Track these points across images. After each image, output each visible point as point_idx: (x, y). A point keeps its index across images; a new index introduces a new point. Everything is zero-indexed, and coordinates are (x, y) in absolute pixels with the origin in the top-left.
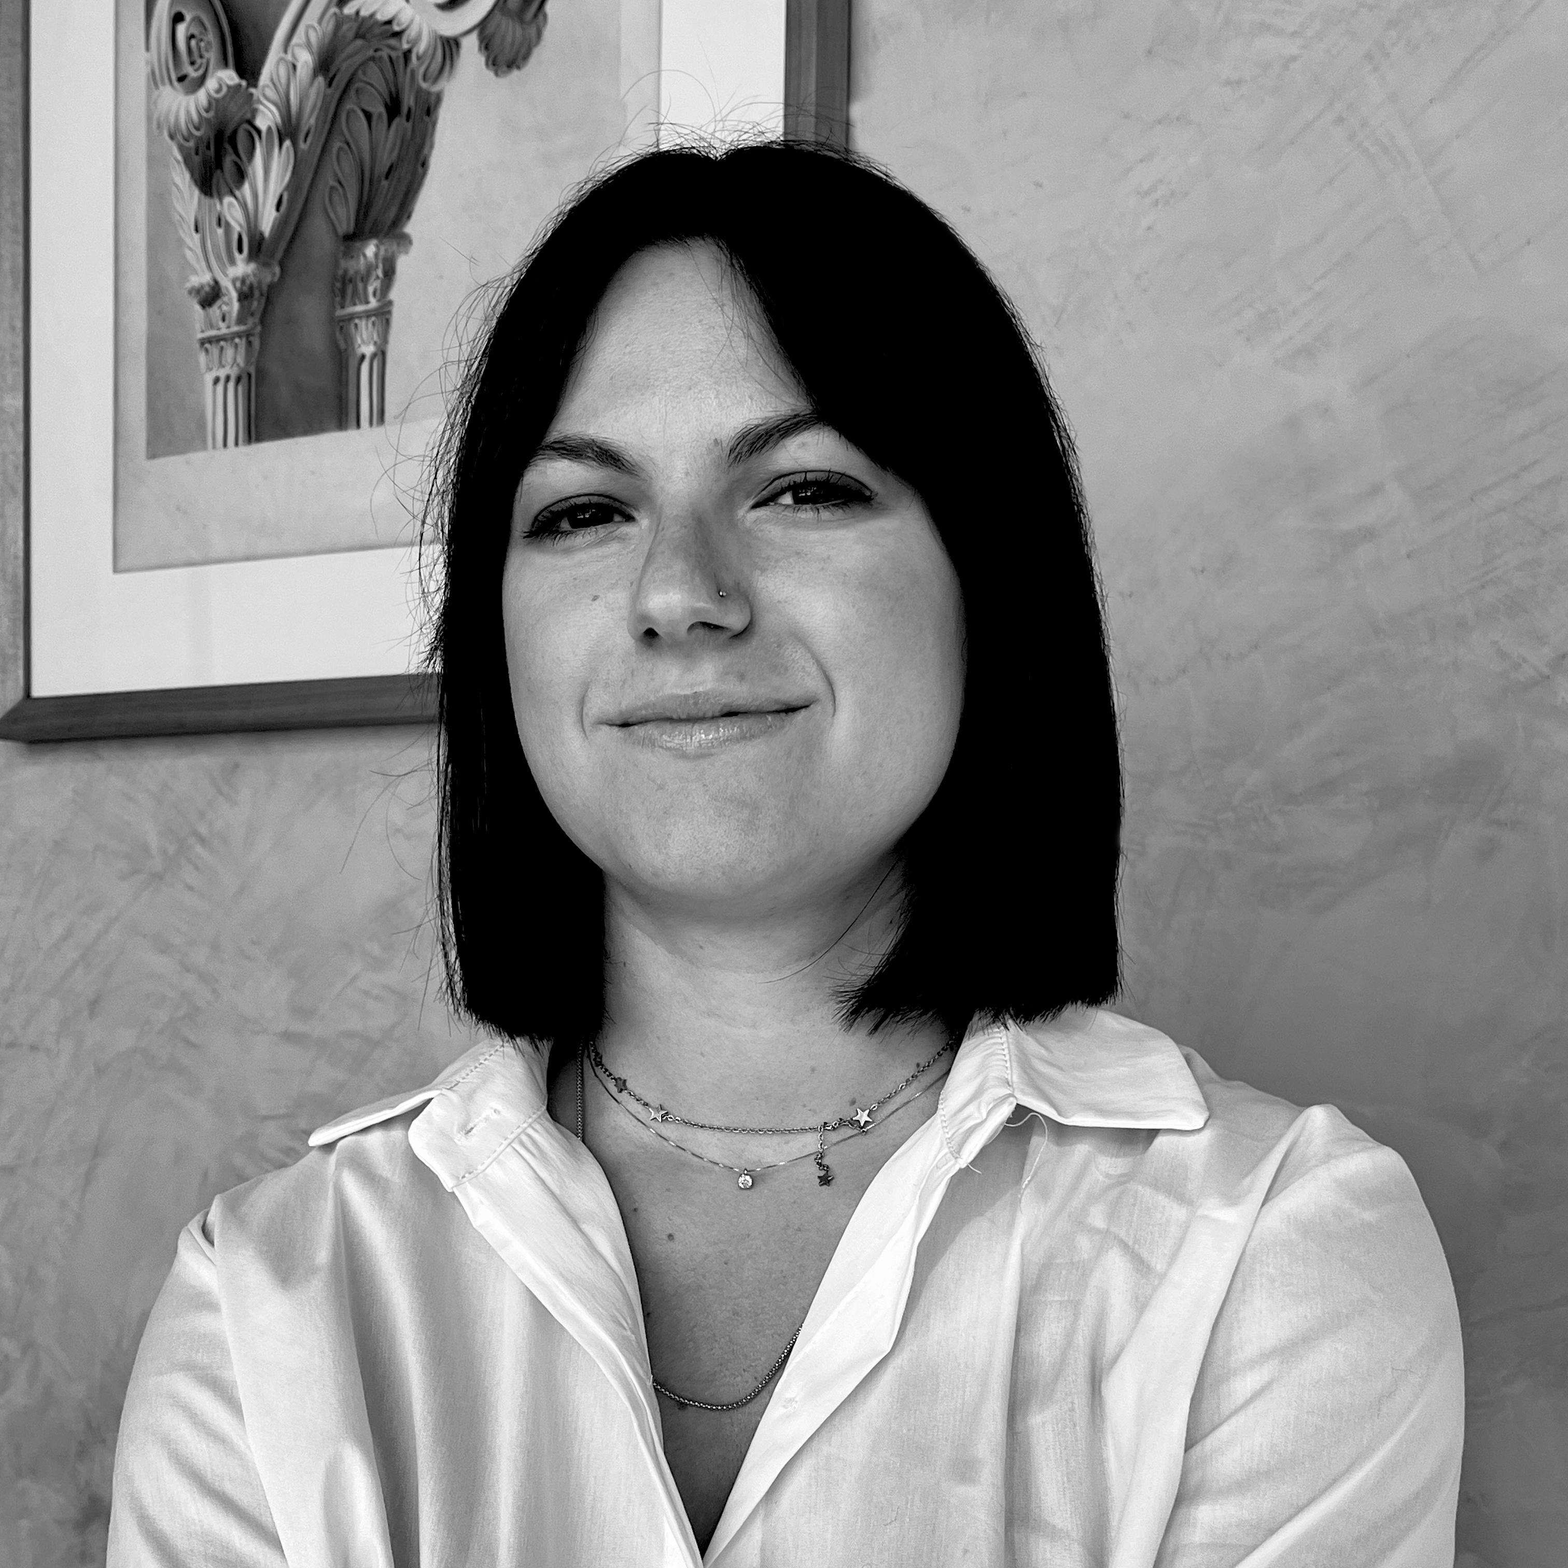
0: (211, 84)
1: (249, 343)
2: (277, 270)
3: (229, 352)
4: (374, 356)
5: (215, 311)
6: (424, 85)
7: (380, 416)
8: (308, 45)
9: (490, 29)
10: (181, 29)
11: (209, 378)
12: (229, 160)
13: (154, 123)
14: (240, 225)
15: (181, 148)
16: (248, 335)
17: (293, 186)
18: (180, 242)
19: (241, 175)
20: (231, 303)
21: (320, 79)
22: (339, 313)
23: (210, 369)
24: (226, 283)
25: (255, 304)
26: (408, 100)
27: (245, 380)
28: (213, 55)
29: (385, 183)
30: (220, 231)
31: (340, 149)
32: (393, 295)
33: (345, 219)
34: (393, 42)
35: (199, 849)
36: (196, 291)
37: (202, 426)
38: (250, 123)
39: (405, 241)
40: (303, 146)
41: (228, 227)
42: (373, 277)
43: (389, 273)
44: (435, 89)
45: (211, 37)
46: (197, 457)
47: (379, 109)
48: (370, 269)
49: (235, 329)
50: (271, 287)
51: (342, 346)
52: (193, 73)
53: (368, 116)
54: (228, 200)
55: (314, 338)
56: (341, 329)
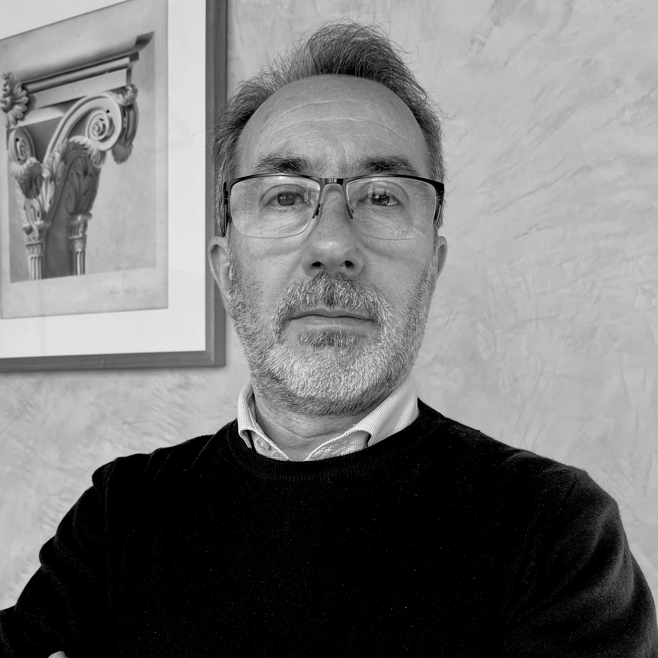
0: (28, 162)
1: (42, 247)
2: (50, 223)
3: (36, 250)
4: (81, 252)
5: (31, 236)
6: (96, 166)
7: (83, 271)
8: (58, 151)
9: (115, 149)
10: (18, 144)
11: (29, 257)
12: (34, 187)
13: (11, 174)
14: (38, 208)
15: (19, 182)
16: (41, 244)
17: (55, 196)
18: (19, 213)
19: (38, 192)
20: (36, 233)
21: (63, 163)
22: (70, 238)
23: (30, 254)
24: (34, 227)
25: (44, 234)
26: (90, 171)
27: (41, 258)
28: (28, 153)
29: (84, 197)
30: (32, 210)
31: (69, 185)
32: (87, 233)
33: (71, 206)
34: (85, 151)
35: (30, 409)
36: (25, 229)
37: (27, 272)
38: (41, 175)
39: (90, 215)
40: (58, 184)
41: (34, 209)
42: (80, 227)
43: (85, 226)
44: (99, 167)
45: (28, 147)
46: (26, 283)
47: (81, 173)
48: (79, 224)
49: (38, 242)
50: (49, 229)
51: (71, 248)
52: (22, 158)
53: (78, 175)
54: (34, 200)
55: (62, 246)
56: (71, 243)
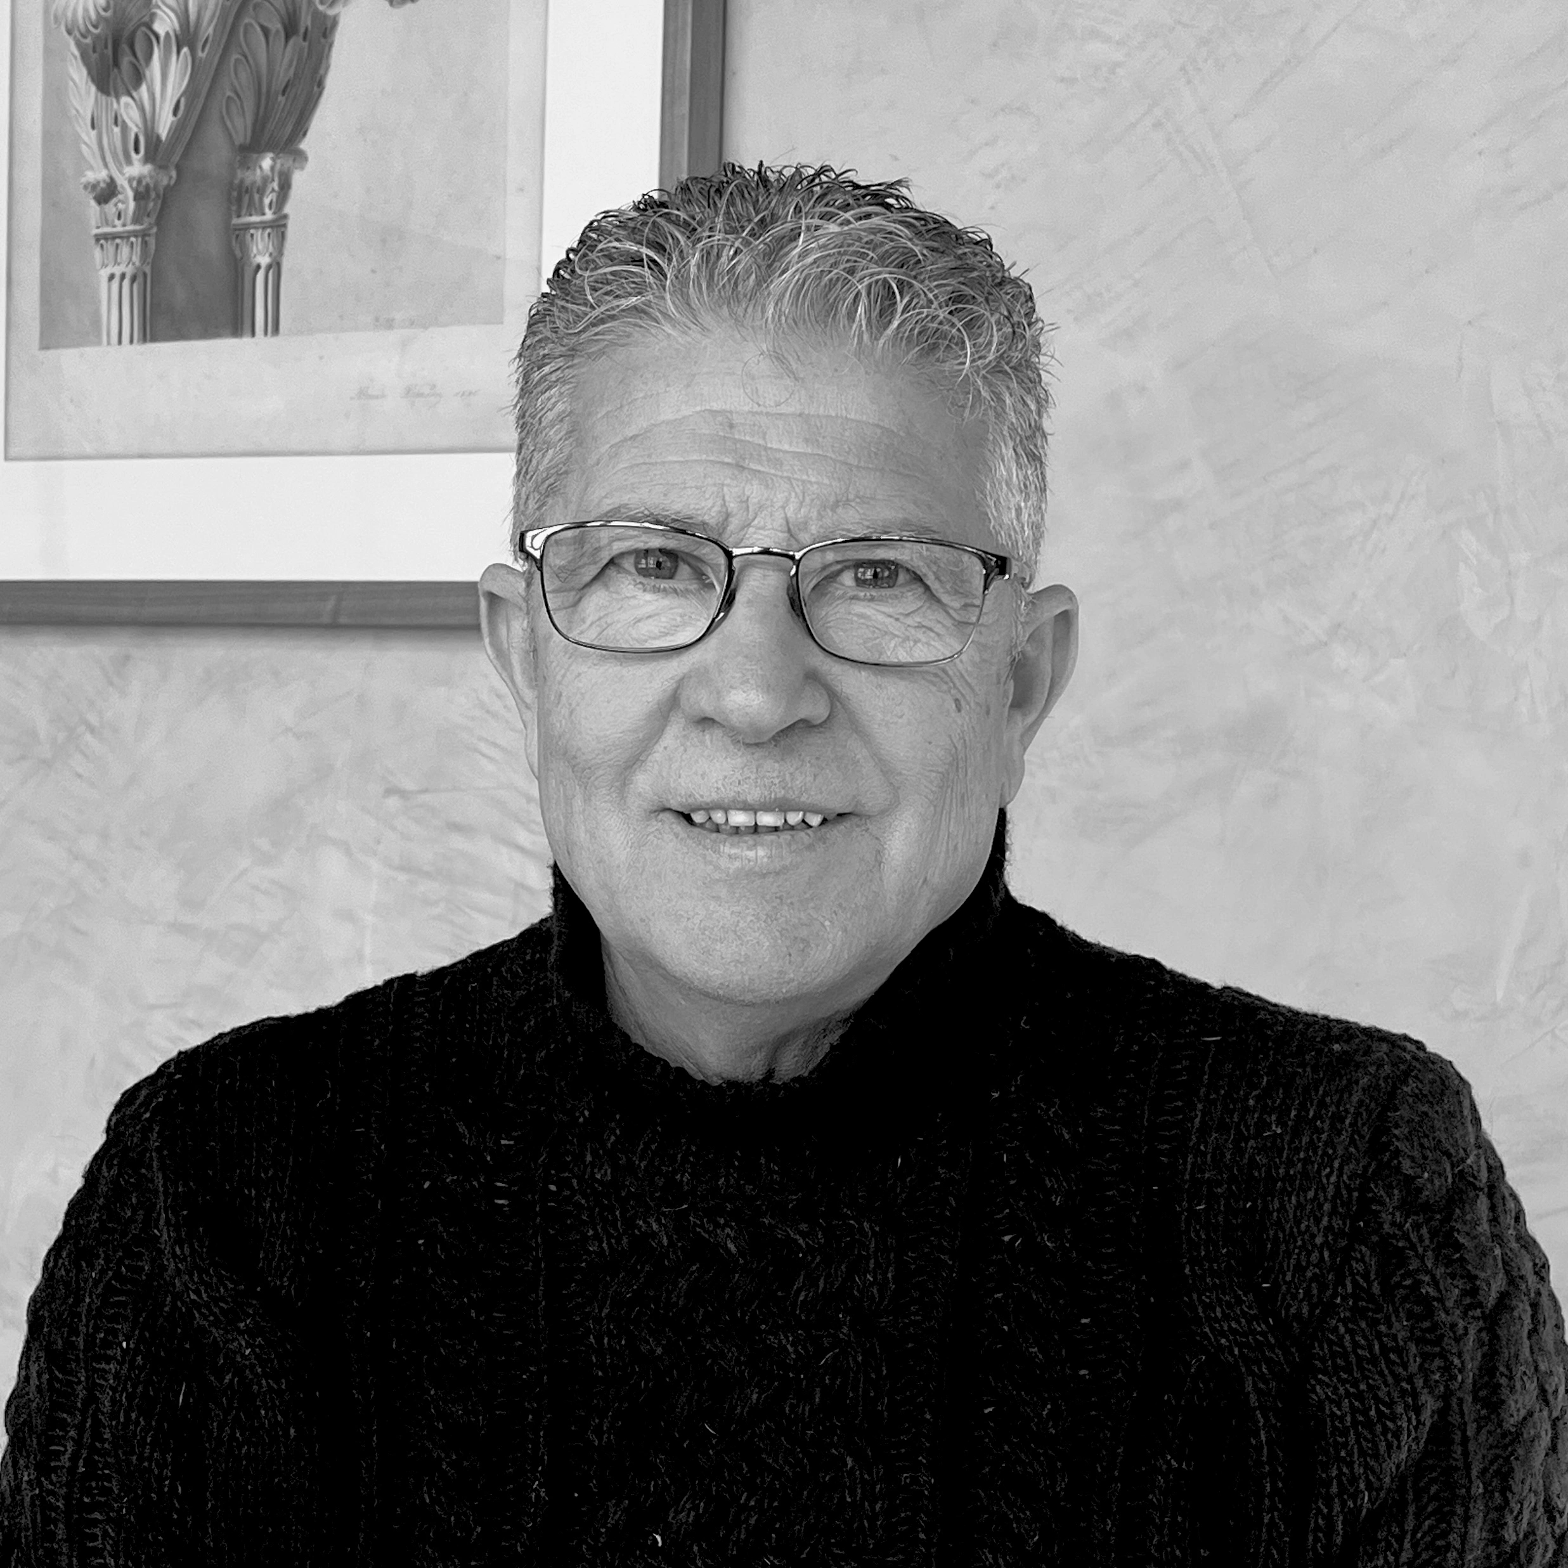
1: (145, 244)
2: (174, 174)
3: (125, 250)
4: (269, 267)
5: (110, 208)
6: (321, 8)
7: (274, 327)
11: (104, 273)
12: (126, 60)
13: (53, 18)
14: (137, 126)
15: (78, 44)
16: (143, 235)
17: (191, 92)
18: (77, 138)
19: (138, 78)
20: (127, 202)
22: (235, 221)
23: (104, 265)
24: (122, 182)
25: (151, 205)
26: (305, 21)
27: (140, 279)
29: (281, 99)
30: (117, 130)
31: (237, 60)
32: (287, 209)
33: (242, 126)
35: (88, 737)
36: (92, 187)
37: (96, 322)
38: (149, 27)
39: (300, 157)
40: (201, 54)
41: (125, 129)
42: (269, 190)
43: (285, 187)
44: (331, 12)
46: (89, 351)
47: (276, 26)
48: (266, 180)
49: (130, 228)
50: (167, 188)
51: (238, 253)
53: (266, 31)
54: (125, 99)
55: (210, 244)
56: (237, 237)
